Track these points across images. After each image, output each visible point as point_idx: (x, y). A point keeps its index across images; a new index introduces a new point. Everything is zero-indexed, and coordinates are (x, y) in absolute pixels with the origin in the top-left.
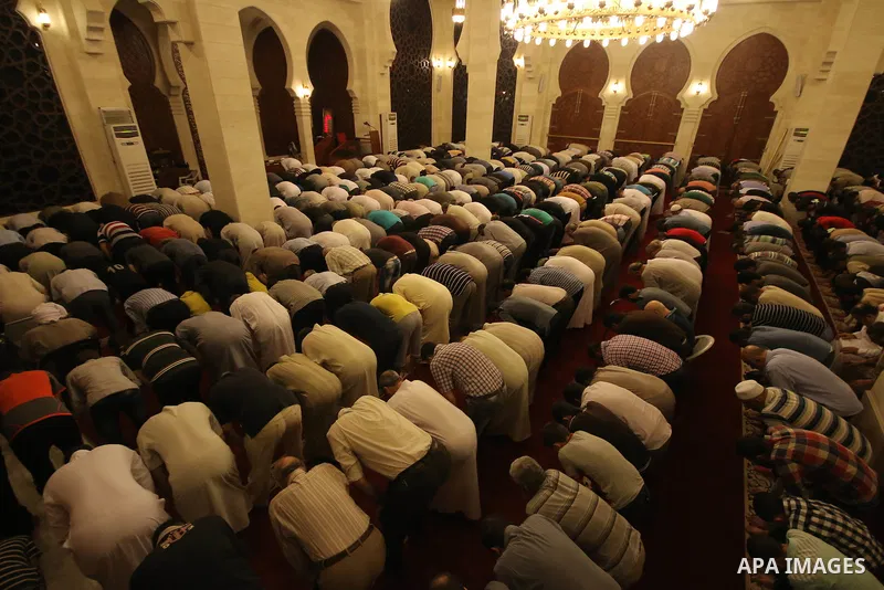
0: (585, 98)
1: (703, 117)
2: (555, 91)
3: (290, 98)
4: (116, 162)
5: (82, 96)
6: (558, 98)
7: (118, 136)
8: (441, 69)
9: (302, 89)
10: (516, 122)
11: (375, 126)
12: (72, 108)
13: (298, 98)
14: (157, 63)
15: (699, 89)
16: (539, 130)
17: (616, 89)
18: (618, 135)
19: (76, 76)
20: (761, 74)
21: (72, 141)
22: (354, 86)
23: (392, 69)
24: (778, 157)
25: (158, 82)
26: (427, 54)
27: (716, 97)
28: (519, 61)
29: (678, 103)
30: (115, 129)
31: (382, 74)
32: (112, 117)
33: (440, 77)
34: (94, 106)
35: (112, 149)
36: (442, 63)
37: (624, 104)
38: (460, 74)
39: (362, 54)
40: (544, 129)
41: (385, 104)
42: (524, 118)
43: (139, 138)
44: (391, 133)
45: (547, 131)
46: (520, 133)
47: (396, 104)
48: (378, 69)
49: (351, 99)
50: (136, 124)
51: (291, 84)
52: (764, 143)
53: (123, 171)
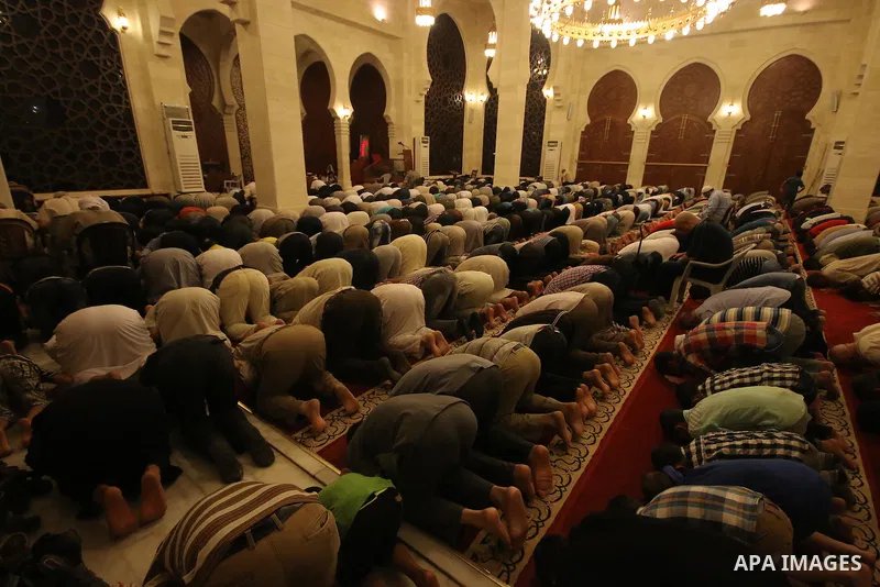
0: (613, 124)
1: (736, 137)
2: (584, 119)
3: (330, 119)
4: (170, 153)
5: (148, 92)
6: (587, 127)
7: (175, 128)
8: (473, 102)
9: (343, 110)
10: (545, 148)
11: (408, 145)
12: (138, 104)
13: (338, 118)
14: (216, 85)
15: (730, 111)
16: (569, 157)
17: (646, 114)
18: (649, 159)
19: (145, 76)
20: (794, 94)
21: (134, 131)
22: (391, 112)
23: (427, 97)
24: (820, 173)
25: (216, 102)
26: (460, 88)
27: (748, 117)
28: (548, 92)
29: (710, 125)
30: (173, 122)
31: (418, 101)
32: (171, 112)
33: (472, 110)
34: (157, 103)
35: (168, 140)
36: (475, 98)
37: (654, 129)
38: (491, 108)
39: (399, 83)
40: (572, 156)
41: (418, 129)
42: (553, 143)
43: (193, 134)
44: (423, 154)
45: (576, 157)
46: (549, 157)
47: (429, 129)
48: (415, 96)
49: (387, 125)
50: (192, 120)
51: (333, 103)
52: (803, 161)
53: (176, 161)
